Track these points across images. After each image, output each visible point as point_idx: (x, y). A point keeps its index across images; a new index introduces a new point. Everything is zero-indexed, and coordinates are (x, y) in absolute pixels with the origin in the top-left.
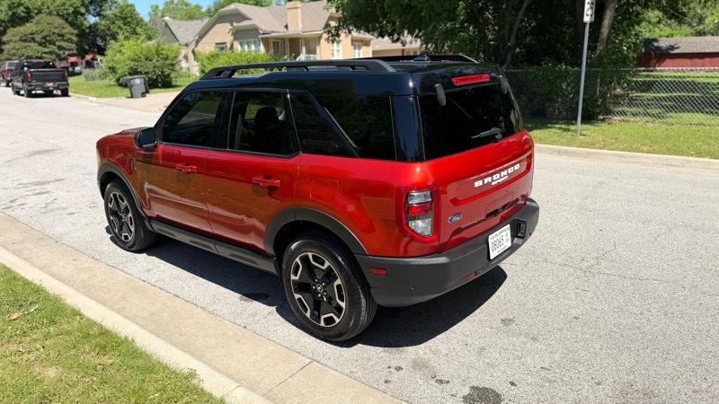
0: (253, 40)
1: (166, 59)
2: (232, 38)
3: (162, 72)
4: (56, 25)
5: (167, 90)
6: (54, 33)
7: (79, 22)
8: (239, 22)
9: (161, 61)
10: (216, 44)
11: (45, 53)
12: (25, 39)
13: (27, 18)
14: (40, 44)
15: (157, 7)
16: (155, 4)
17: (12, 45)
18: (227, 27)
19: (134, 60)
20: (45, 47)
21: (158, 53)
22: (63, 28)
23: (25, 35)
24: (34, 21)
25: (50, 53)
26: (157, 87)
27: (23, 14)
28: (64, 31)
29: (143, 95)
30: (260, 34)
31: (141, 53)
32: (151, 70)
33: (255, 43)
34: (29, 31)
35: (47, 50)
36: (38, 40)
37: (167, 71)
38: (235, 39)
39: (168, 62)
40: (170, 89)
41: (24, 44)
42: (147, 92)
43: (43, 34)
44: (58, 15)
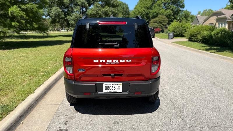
0: (224, 22)
1: (184, 28)
2: (216, 21)
3: (182, 32)
4: (163, 18)
5: (182, 38)
6: (162, 20)
7: (170, 17)
8: (220, 16)
9: (182, 29)
10: (210, 24)
11: (159, 26)
12: (155, 22)
13: (157, 16)
14: (158, 23)
15: (200, 12)
16: (199, 11)
17: (151, 23)
18: (216, 17)
19: (174, 28)
20: (159, 24)
21: (182, 26)
22: (165, 19)
23: (155, 21)
24: (158, 17)
25: (160, 26)
26: (179, 37)
27: (155, 15)
28: (165, 20)
29: (172, 39)
30: (227, 20)
31: (177, 26)
32: (178, 31)
33: (224, 23)
34: (156, 20)
35: (159, 25)
36: (158, 22)
37: (183, 32)
38: (217, 22)
39: (184, 29)
40: (183, 38)
41: (154, 23)
42: (173, 38)
43: (159, 20)
44: (165, 15)
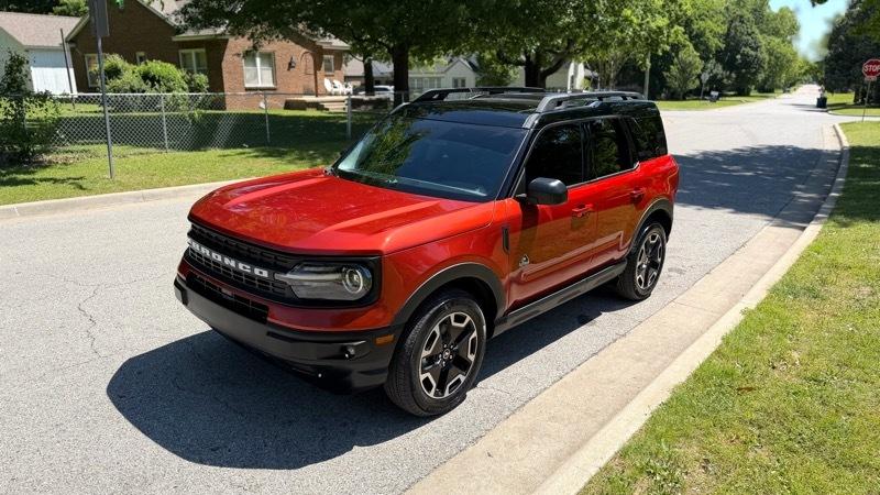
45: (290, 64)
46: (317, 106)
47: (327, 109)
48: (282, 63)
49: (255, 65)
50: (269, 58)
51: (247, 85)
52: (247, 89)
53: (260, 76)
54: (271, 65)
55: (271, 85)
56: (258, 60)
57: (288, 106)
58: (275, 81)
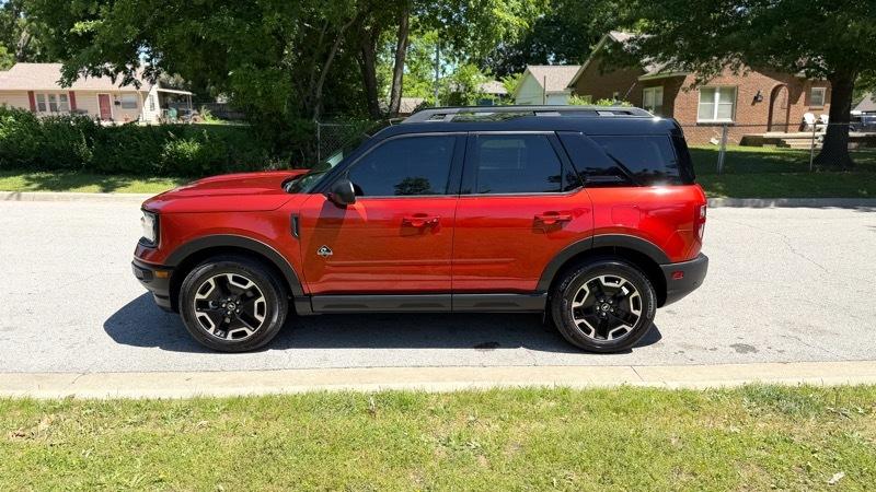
45: (756, 98)
46: (778, 142)
47: (789, 146)
48: (745, 98)
49: (713, 100)
50: (731, 93)
51: (699, 121)
52: (698, 125)
53: (717, 110)
54: (732, 101)
55: (729, 120)
56: (717, 95)
57: (745, 142)
58: (733, 116)
